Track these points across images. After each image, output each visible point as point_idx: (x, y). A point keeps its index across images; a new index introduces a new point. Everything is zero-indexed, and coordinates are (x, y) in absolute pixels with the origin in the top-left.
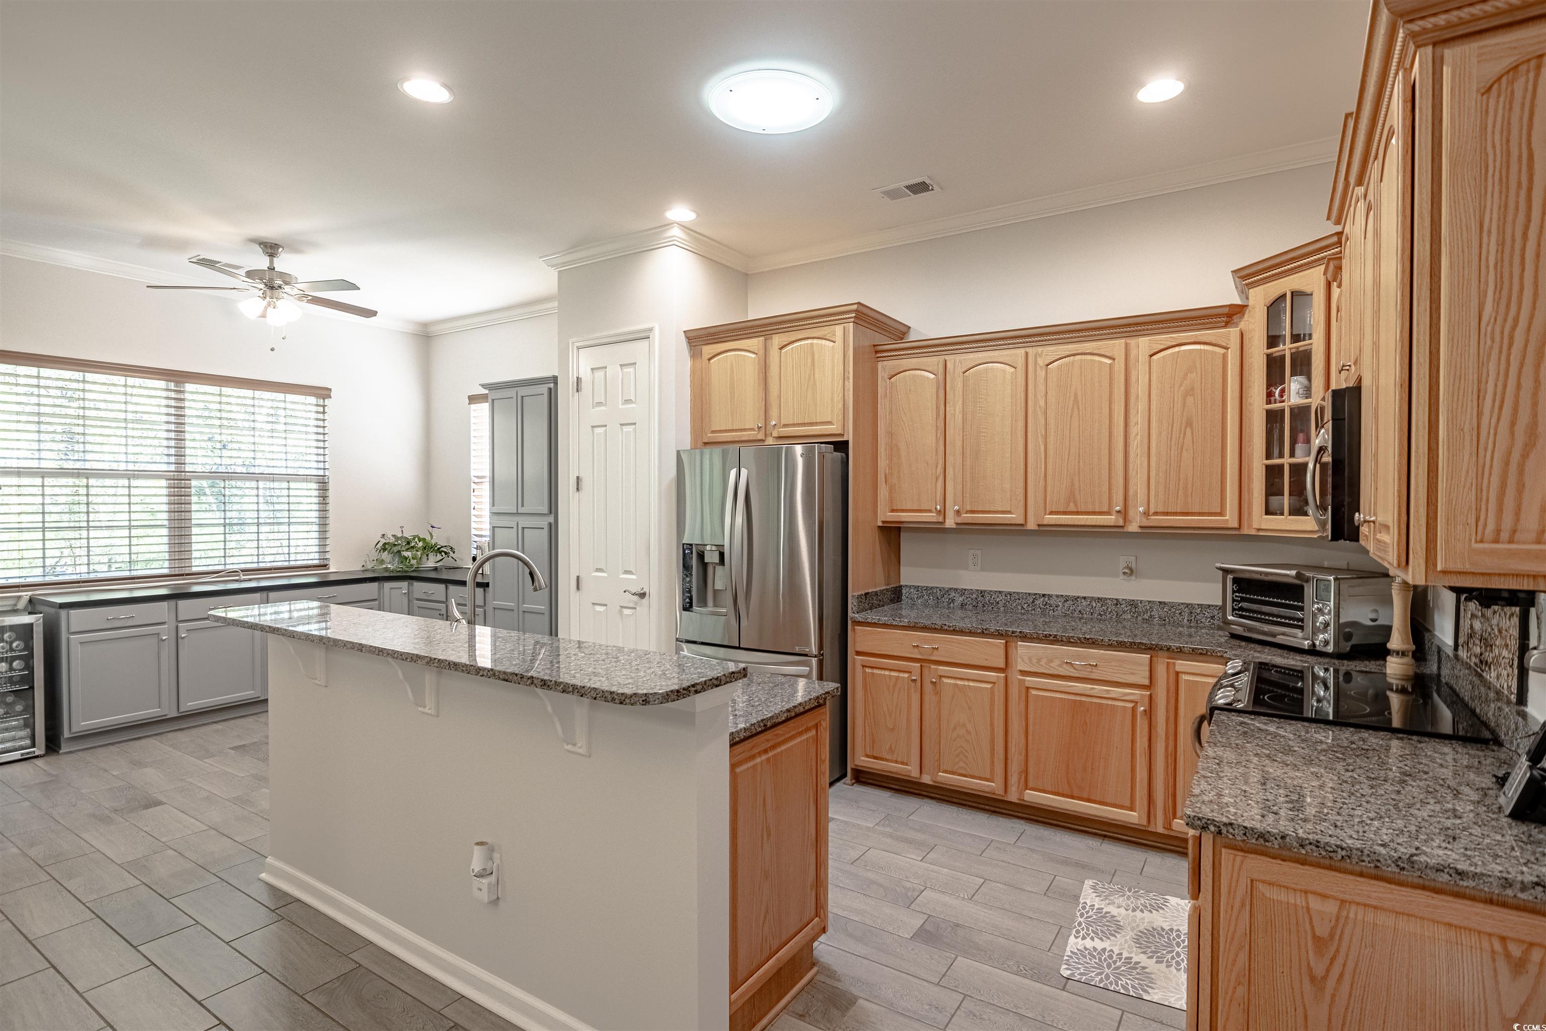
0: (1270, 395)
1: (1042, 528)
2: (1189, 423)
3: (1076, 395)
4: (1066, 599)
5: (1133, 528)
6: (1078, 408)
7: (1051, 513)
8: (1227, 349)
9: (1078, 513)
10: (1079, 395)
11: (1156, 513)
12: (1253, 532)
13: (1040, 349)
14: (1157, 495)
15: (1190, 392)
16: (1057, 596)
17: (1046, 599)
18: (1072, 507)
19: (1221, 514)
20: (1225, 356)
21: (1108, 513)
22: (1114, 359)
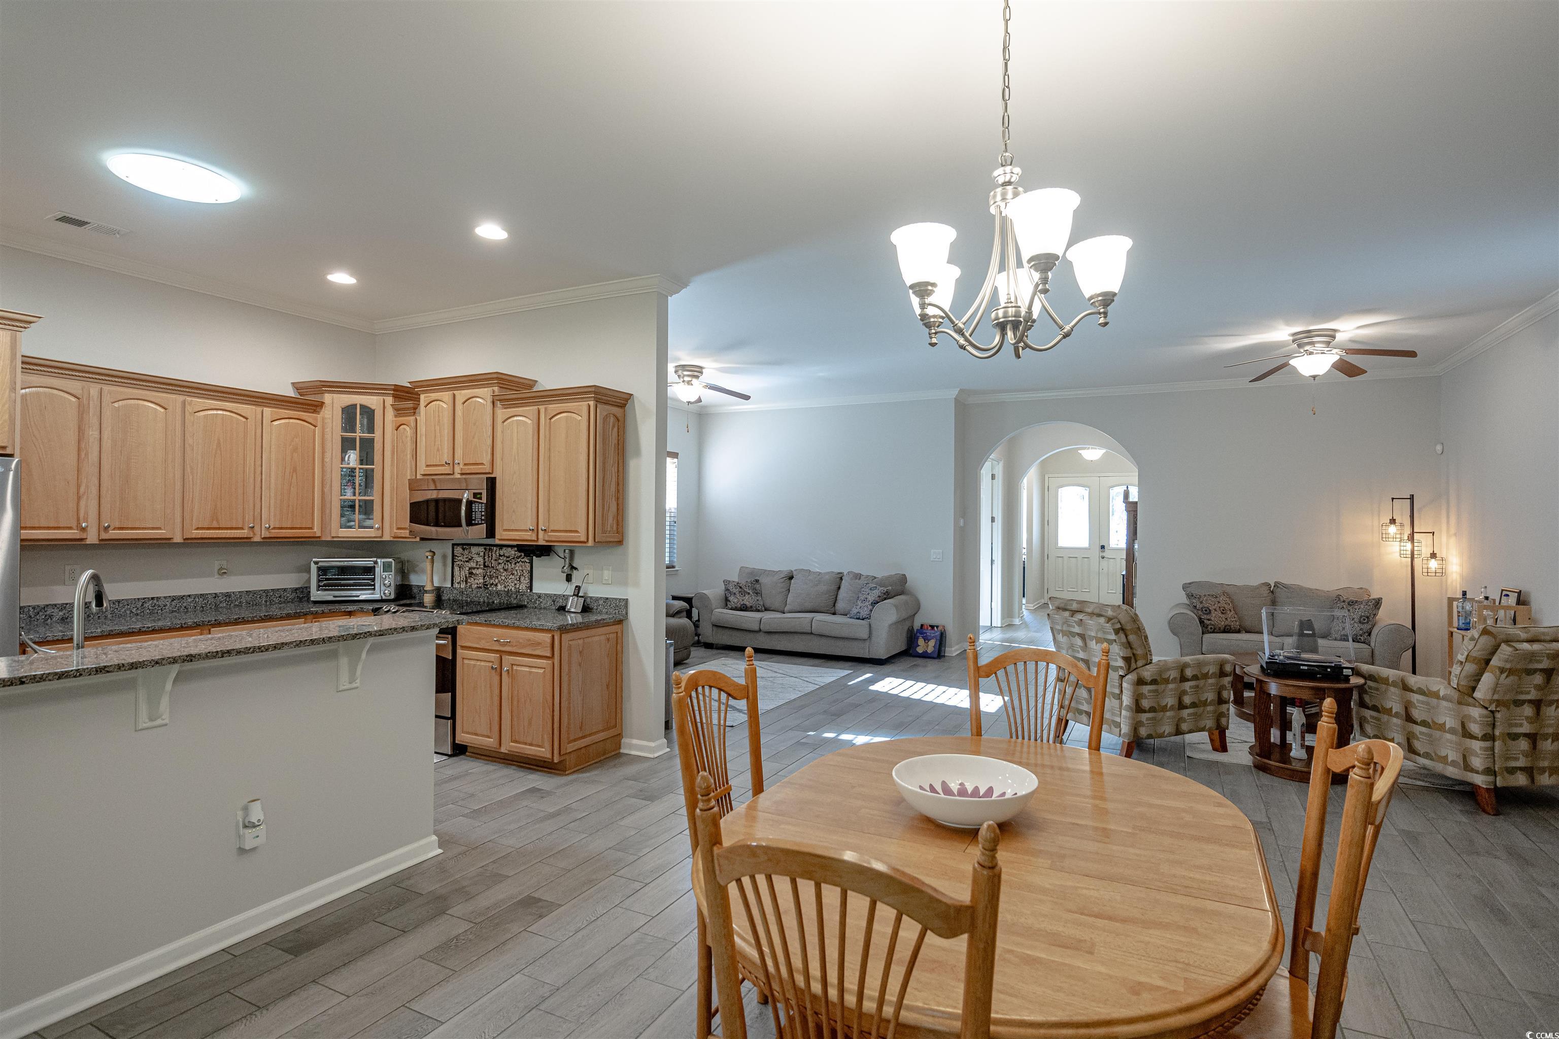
0: (343, 459)
1: (186, 541)
2: (295, 470)
3: (219, 440)
4: (173, 599)
5: (257, 539)
6: (221, 451)
7: (198, 529)
8: (315, 426)
9: (219, 528)
10: (221, 440)
11: (274, 528)
12: (329, 539)
13: (189, 399)
14: (275, 515)
15: (295, 450)
16: (165, 597)
17: (155, 601)
18: (215, 525)
19: (311, 528)
20: (314, 431)
21: (242, 528)
22: (247, 419)
